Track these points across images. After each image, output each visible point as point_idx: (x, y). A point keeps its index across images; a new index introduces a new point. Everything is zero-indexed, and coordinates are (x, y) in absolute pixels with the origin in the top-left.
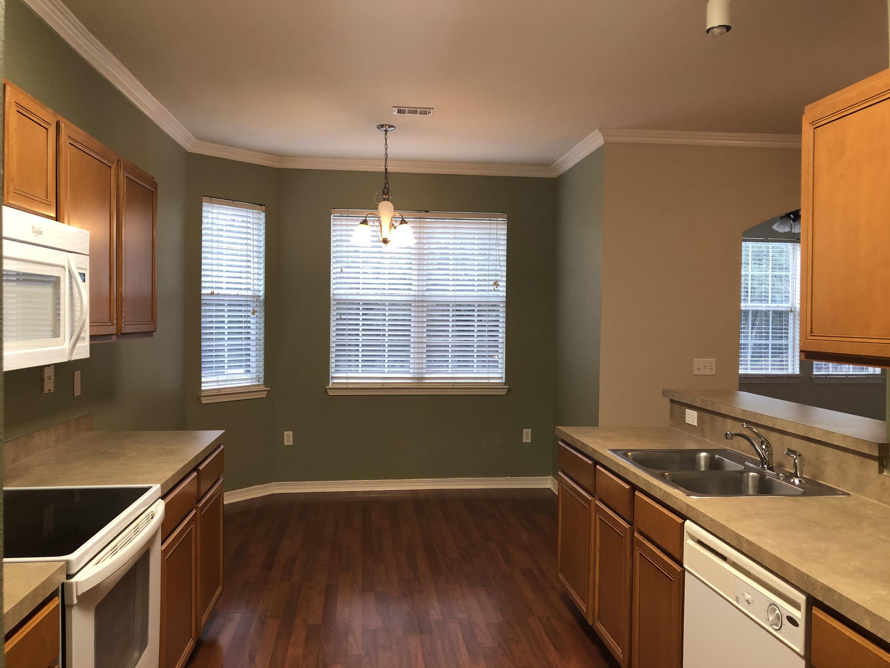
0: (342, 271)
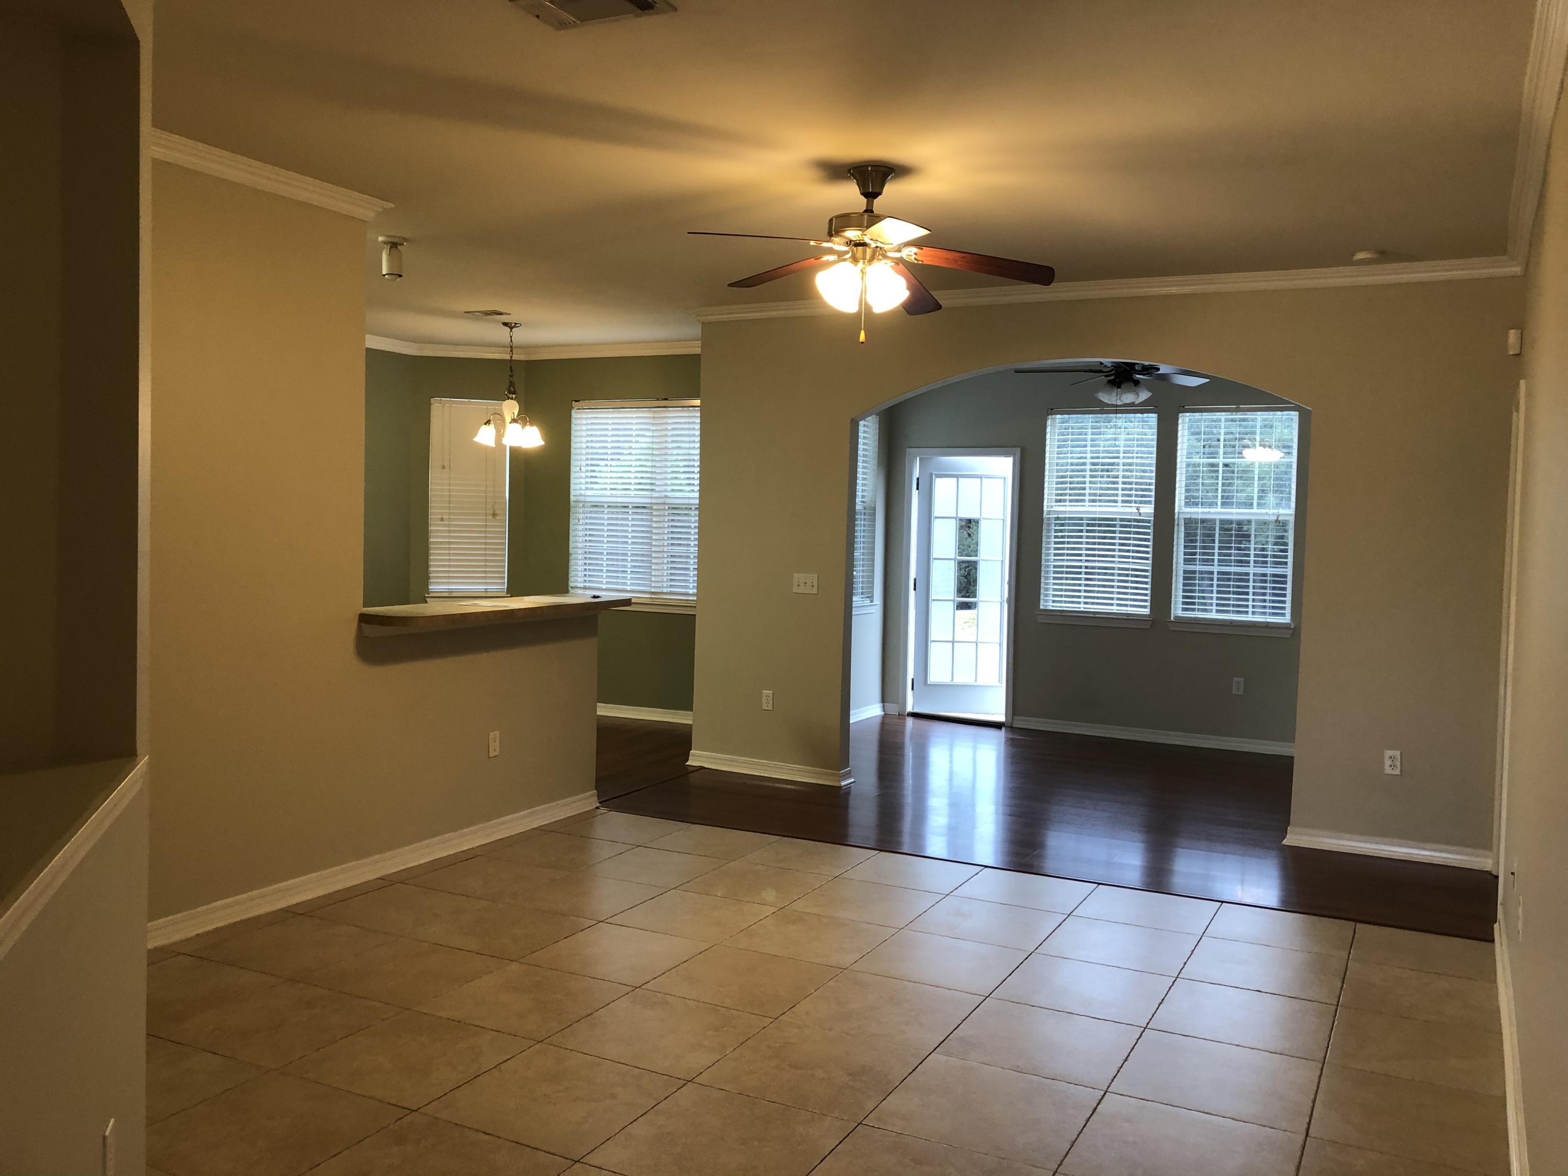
0: (580, 469)
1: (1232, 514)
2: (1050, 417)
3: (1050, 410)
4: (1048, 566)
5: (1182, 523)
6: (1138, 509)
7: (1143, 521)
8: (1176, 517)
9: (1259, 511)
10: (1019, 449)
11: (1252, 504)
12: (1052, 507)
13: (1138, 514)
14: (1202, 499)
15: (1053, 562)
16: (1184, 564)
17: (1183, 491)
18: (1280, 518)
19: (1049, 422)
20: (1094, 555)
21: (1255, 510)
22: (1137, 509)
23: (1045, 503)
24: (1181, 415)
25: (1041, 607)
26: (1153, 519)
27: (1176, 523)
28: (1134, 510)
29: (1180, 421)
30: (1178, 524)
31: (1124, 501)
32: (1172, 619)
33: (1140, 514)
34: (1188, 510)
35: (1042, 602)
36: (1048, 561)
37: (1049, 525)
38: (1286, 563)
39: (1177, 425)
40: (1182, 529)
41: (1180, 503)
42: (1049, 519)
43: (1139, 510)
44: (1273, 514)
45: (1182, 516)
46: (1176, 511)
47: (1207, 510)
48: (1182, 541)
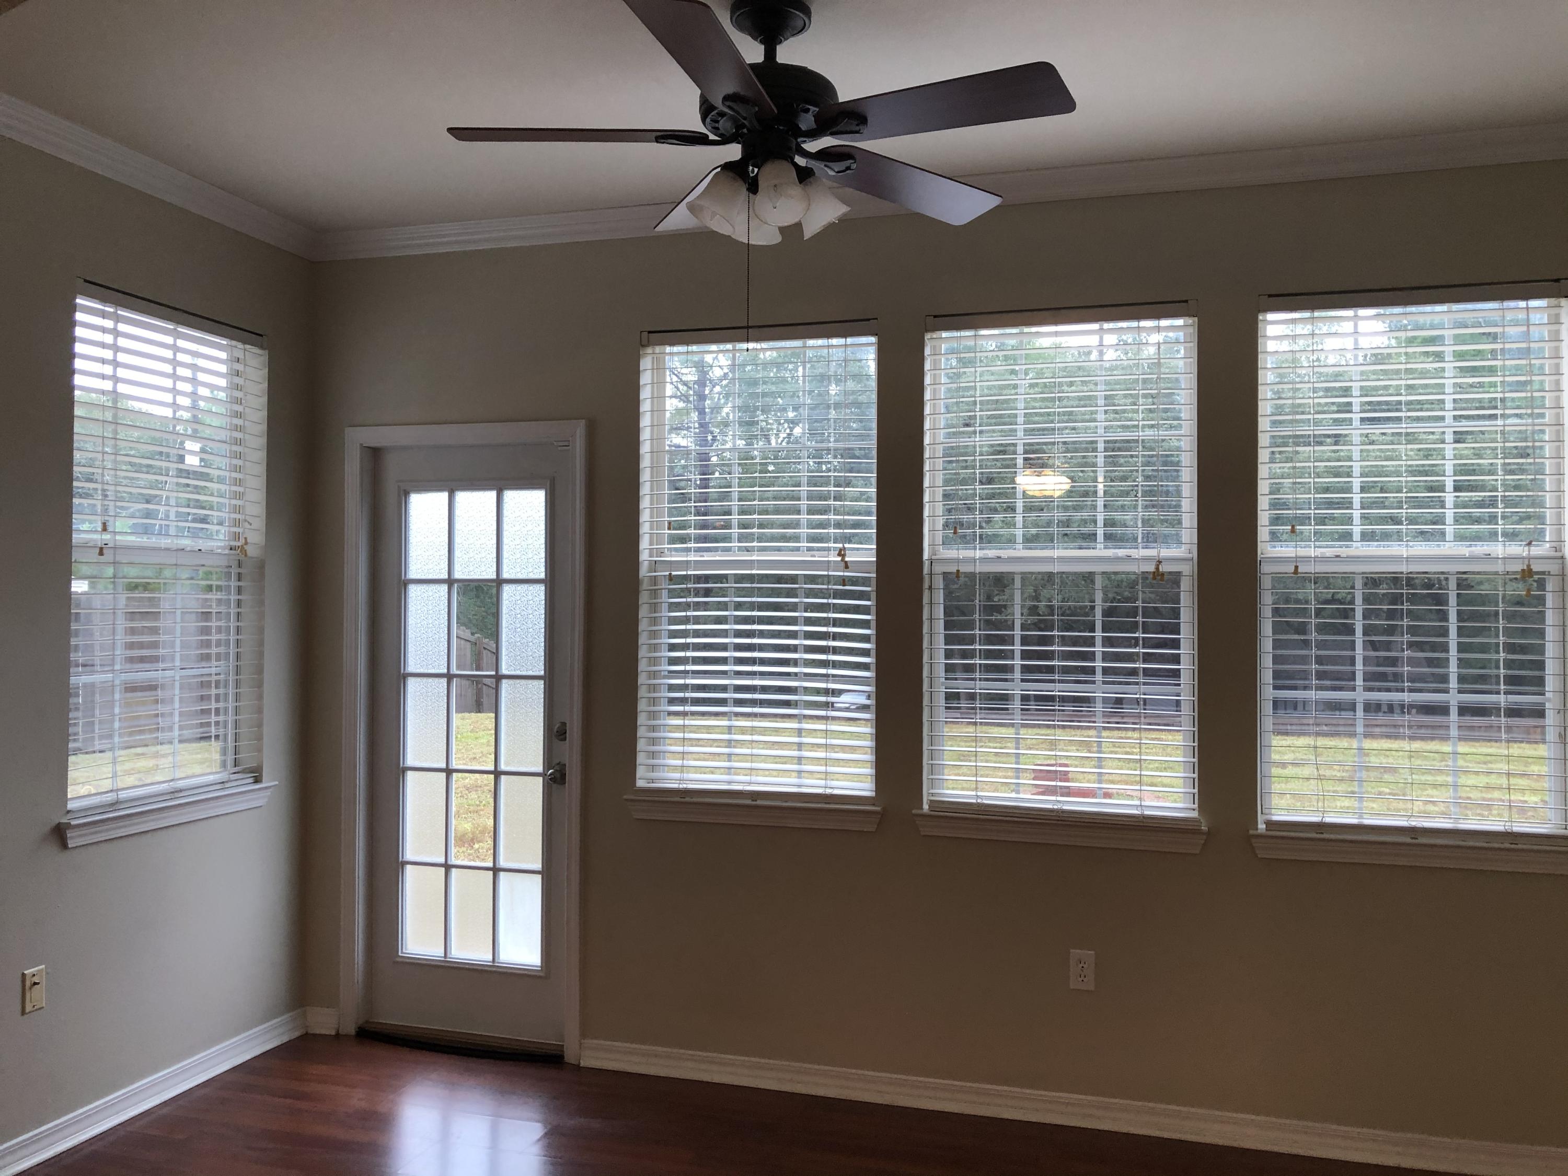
1: (1051, 560)
2: (649, 350)
3: (645, 334)
4: (654, 688)
5: (939, 583)
6: (841, 553)
7: (854, 581)
8: (926, 570)
9: (1110, 553)
10: (582, 423)
11: (1092, 537)
12: (661, 553)
13: (843, 564)
14: (981, 527)
15: (665, 677)
16: (946, 679)
17: (940, 509)
18: (1164, 568)
19: (646, 363)
20: (753, 661)
21: (1100, 550)
22: (839, 555)
23: (644, 544)
24: (928, 336)
25: (640, 783)
26: (875, 575)
27: (926, 585)
28: (834, 558)
29: (927, 351)
30: (930, 588)
31: (813, 539)
32: (926, 807)
33: (846, 566)
34: (951, 553)
35: (641, 772)
36: (654, 675)
37: (655, 593)
38: (1176, 674)
39: (922, 359)
40: (940, 597)
41: (933, 538)
42: (654, 580)
43: (843, 556)
44: (1146, 559)
45: (939, 569)
46: (926, 556)
47: (991, 553)
48: (940, 626)
